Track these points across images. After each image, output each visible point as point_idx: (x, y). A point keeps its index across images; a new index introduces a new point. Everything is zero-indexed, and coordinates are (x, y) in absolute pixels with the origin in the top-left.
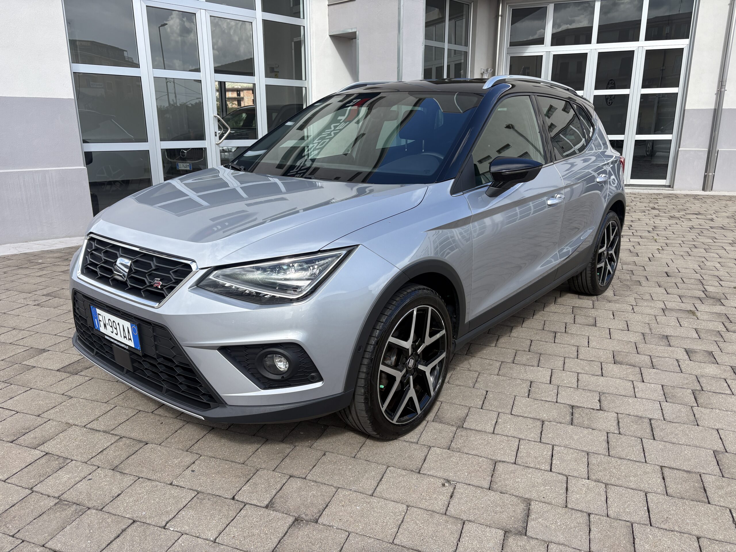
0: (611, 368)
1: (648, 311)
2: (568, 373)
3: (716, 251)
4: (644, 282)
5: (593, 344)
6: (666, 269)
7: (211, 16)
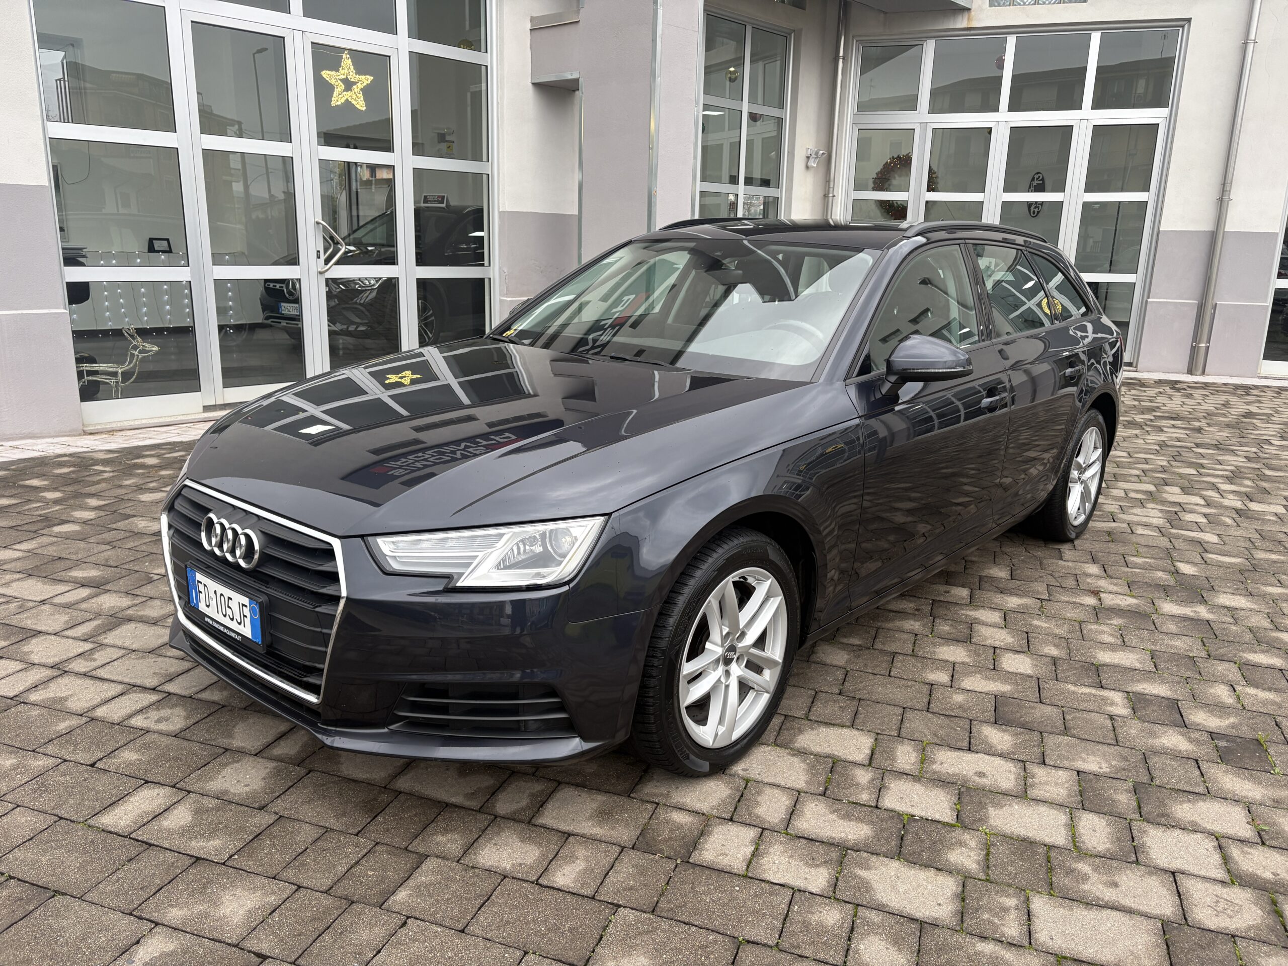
1: (1069, 612)
2: (907, 742)
7: (312, 43)
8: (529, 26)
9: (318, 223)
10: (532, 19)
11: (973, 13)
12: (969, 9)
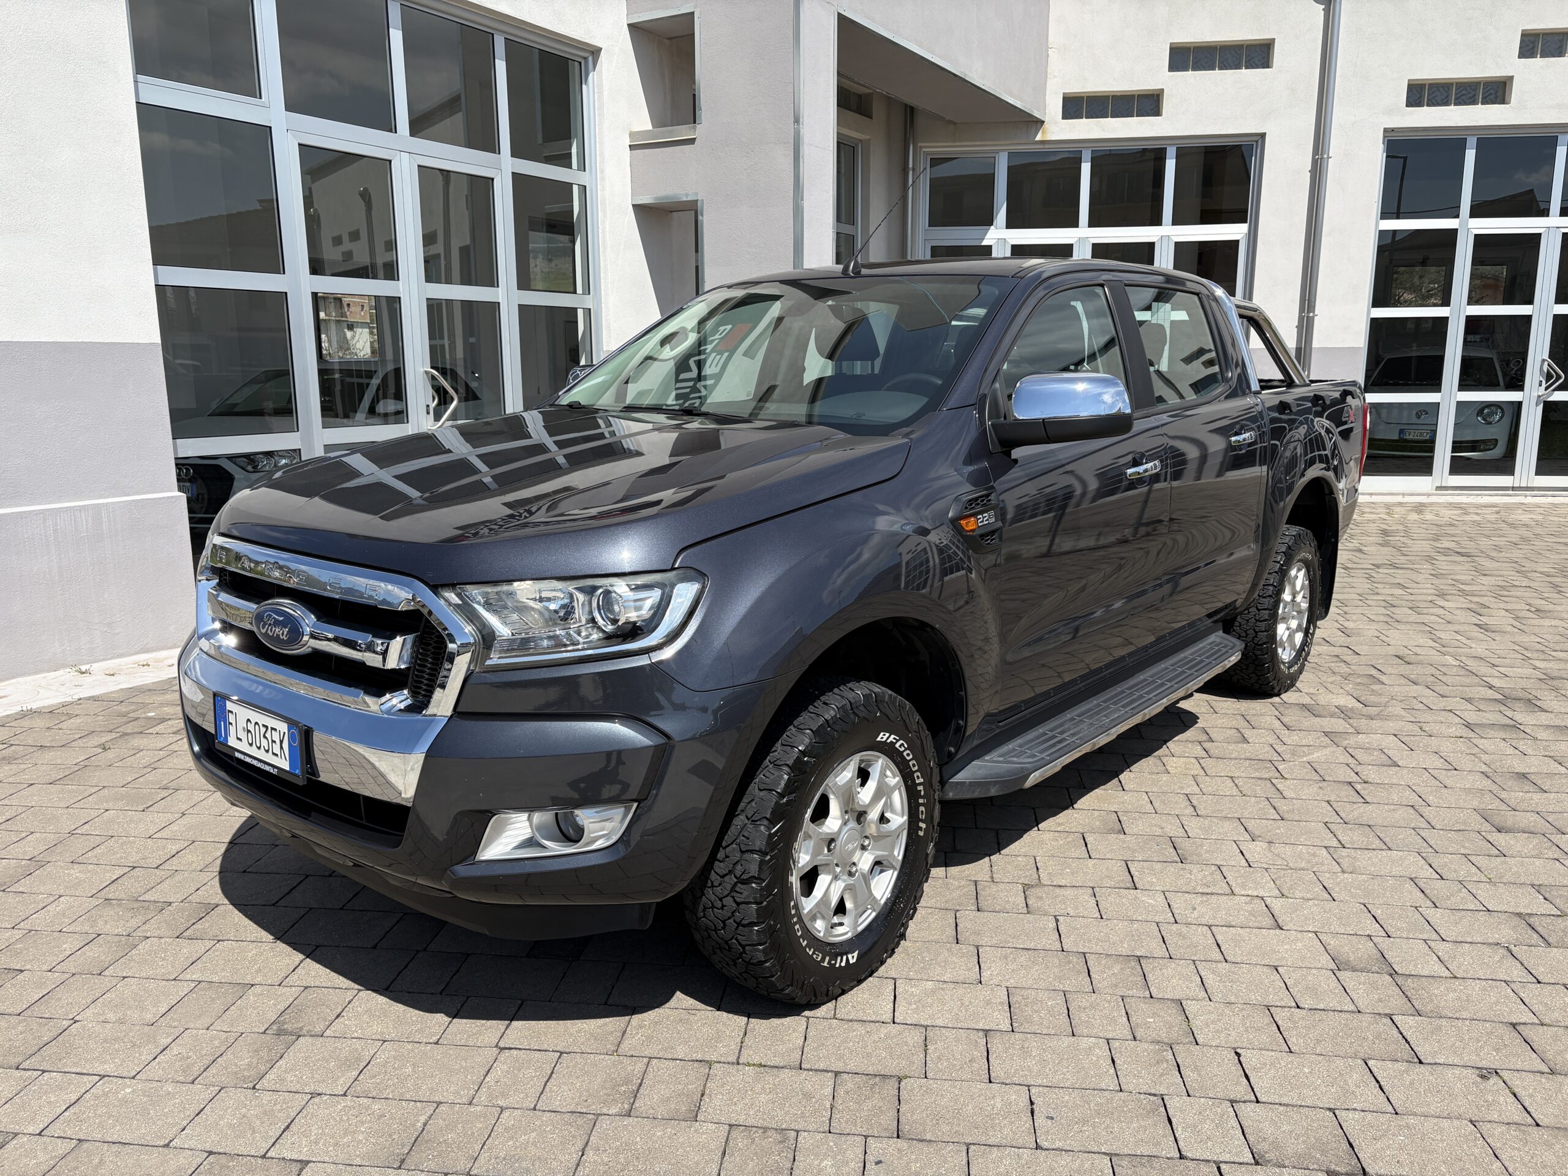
0: (1500, 839)
1: (1444, 729)
2: (1450, 856)
3: (1431, 611)
4: (1383, 678)
5: (1430, 799)
6: (1391, 650)
7: (419, 166)
8: (628, 142)
9: (426, 372)
10: (632, 135)
11: (1046, 125)
12: (1043, 122)
